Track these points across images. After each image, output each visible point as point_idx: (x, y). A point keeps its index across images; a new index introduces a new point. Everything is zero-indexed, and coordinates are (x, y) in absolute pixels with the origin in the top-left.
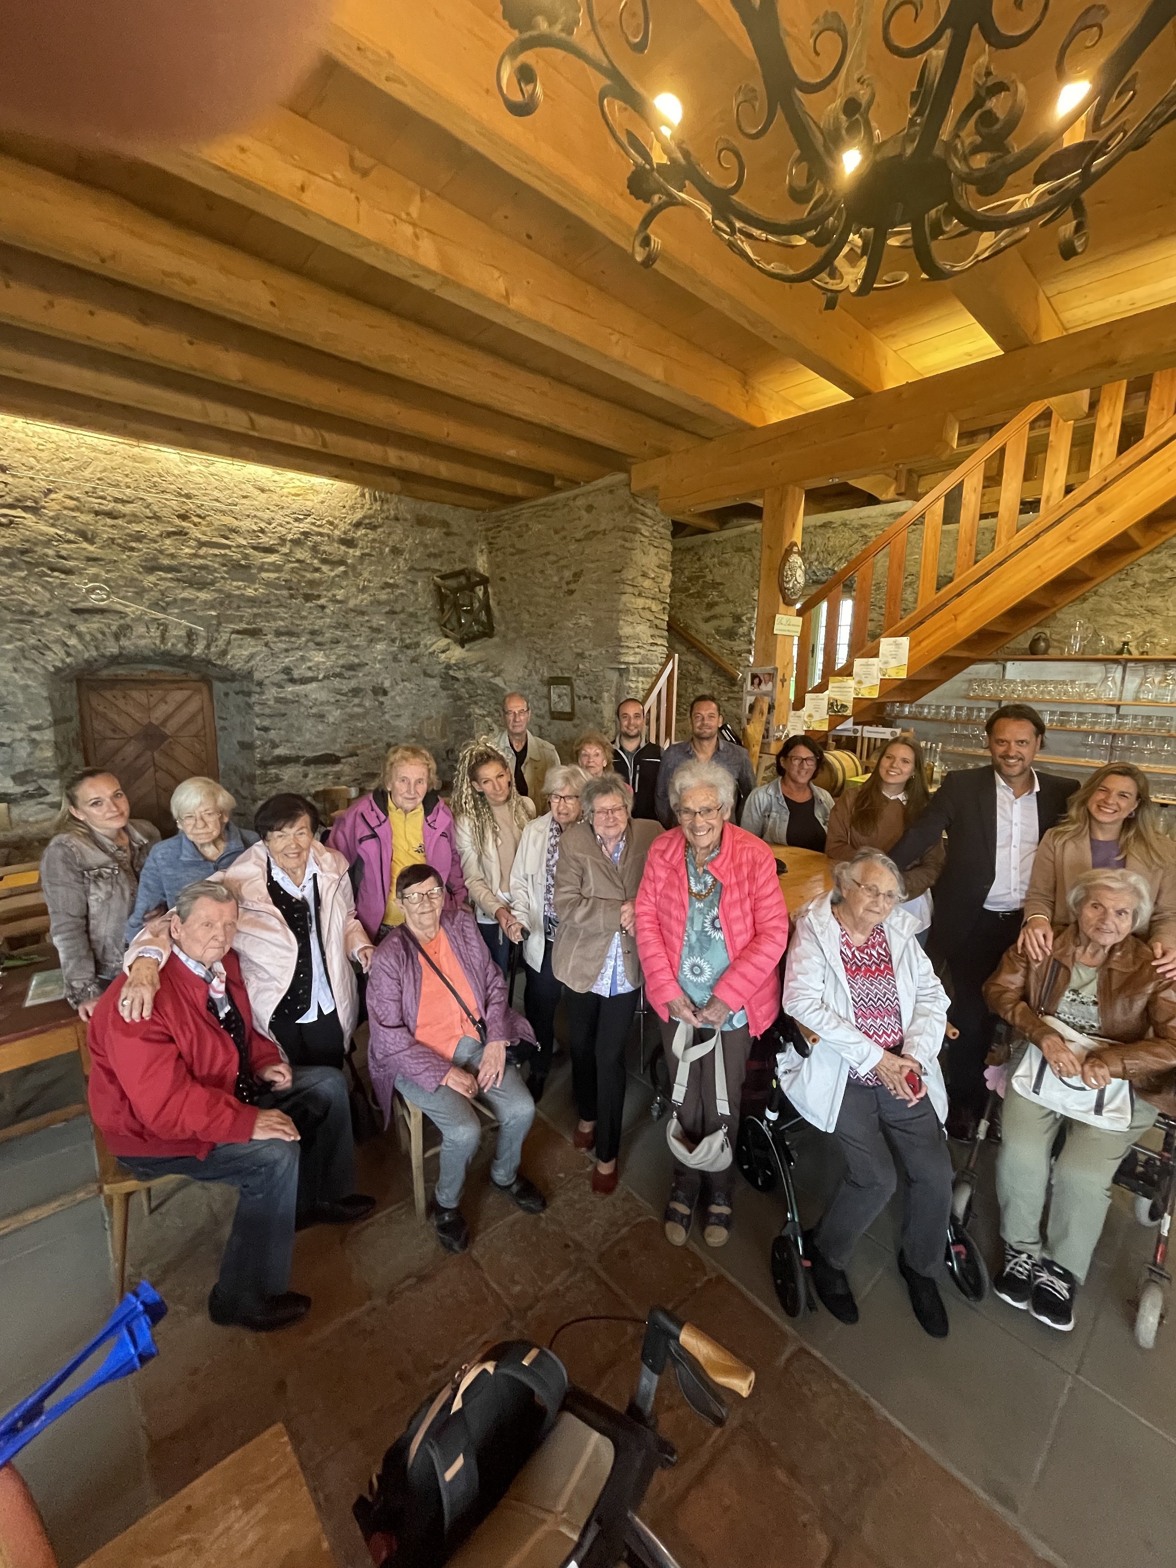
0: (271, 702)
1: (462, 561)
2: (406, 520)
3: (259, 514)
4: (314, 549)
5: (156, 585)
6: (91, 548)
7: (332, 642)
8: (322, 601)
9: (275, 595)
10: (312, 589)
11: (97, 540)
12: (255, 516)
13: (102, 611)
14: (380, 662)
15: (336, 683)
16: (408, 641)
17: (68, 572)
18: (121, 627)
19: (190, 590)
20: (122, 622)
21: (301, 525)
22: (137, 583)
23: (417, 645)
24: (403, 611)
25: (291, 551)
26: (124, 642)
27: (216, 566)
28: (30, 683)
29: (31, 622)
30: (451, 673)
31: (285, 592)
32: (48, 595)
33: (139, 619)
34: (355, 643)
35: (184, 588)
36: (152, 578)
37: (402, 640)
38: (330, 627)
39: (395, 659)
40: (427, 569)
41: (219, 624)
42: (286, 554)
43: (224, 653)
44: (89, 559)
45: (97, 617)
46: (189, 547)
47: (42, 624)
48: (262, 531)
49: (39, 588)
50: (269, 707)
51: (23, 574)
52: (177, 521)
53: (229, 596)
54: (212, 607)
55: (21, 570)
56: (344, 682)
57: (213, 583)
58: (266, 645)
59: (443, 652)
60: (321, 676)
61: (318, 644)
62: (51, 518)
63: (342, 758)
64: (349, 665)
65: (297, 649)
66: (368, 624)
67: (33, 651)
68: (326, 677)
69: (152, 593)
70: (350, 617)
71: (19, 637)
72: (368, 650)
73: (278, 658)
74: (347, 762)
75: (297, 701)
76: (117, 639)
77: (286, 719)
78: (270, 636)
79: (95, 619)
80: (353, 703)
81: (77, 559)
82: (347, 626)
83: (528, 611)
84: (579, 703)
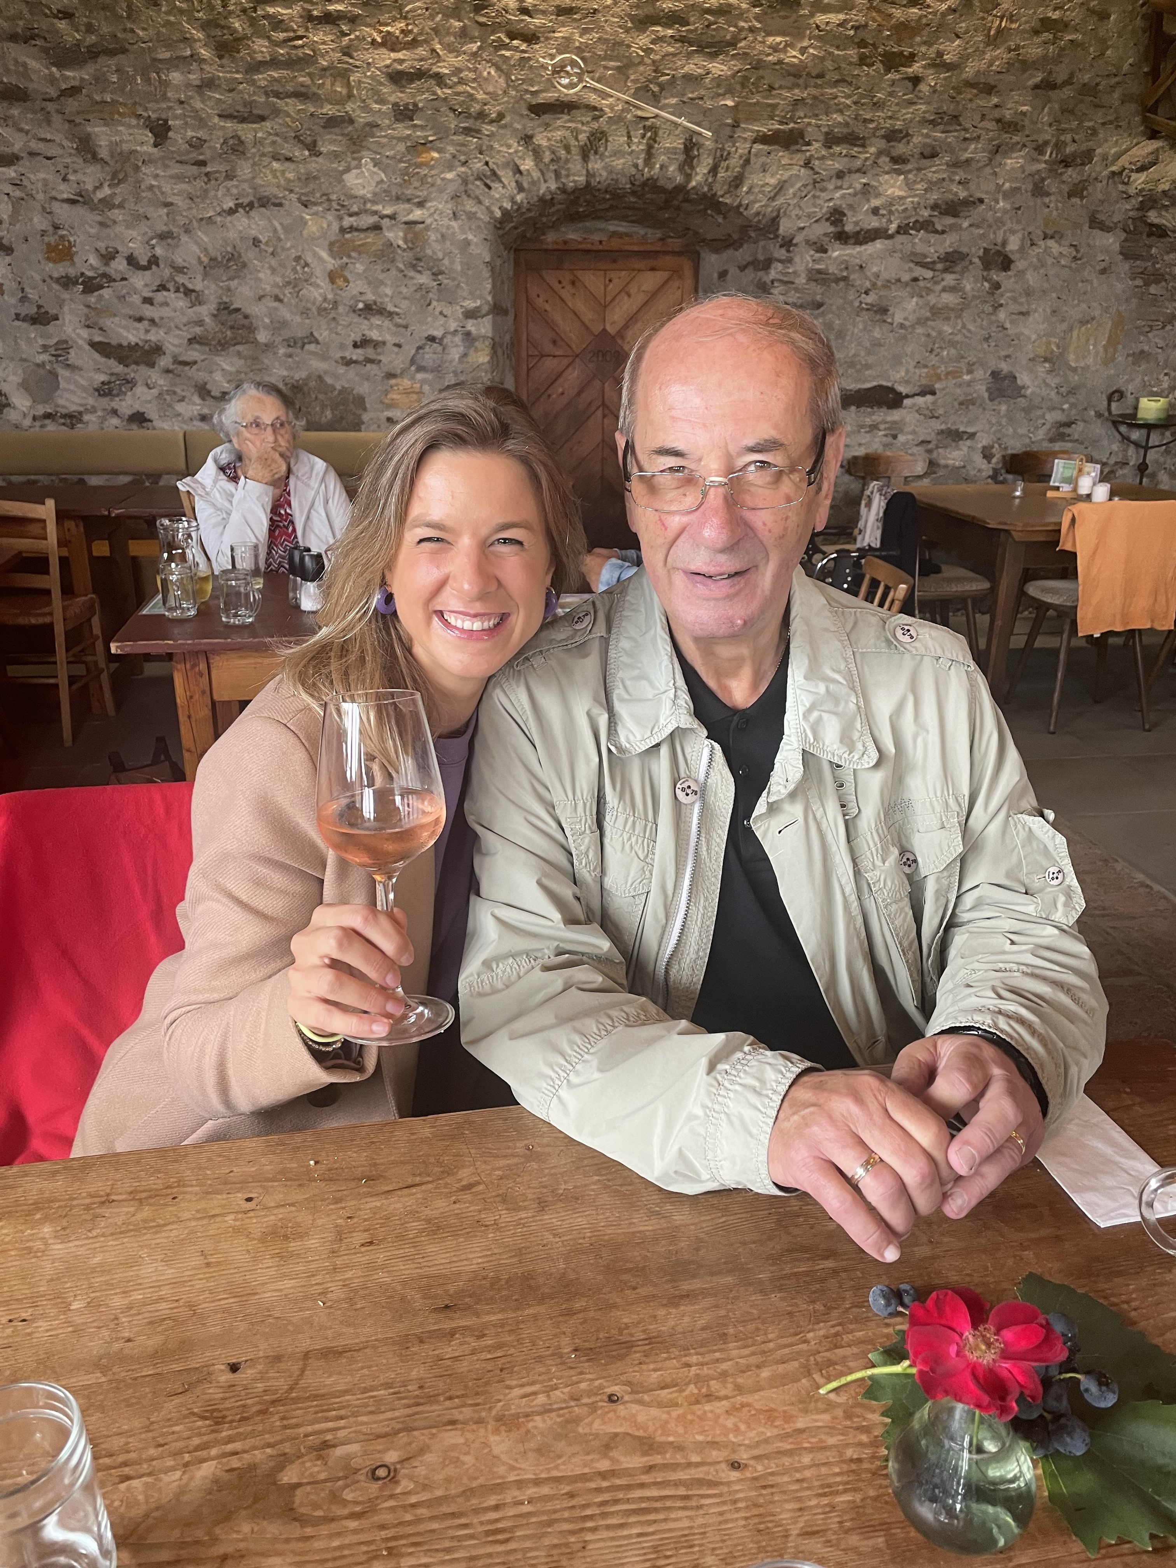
0: (801, 280)
5: (648, 51)
7: (923, 156)
8: (916, 68)
9: (835, 59)
10: (899, 41)
13: (568, 107)
14: (1006, 195)
15: (919, 242)
16: (1070, 149)
17: (531, 38)
18: (592, 136)
19: (698, 59)
20: (595, 125)
22: (622, 51)
23: (1088, 156)
24: (1068, 82)
26: (595, 164)
28: (470, 237)
29: (479, 131)
30: (1153, 217)
31: (852, 53)
32: (503, 82)
33: (617, 120)
34: (967, 155)
35: (689, 55)
36: (644, 40)
37: (1059, 146)
38: (925, 122)
39: (1039, 190)
41: (736, 125)
43: (737, 181)
45: (562, 120)
47: (491, 135)
49: (493, 71)
50: (797, 290)
51: (474, 47)
53: (758, 65)
54: (730, 91)
55: (473, 40)
56: (933, 238)
57: (733, 44)
58: (807, 164)
59: (1142, 169)
60: (893, 227)
61: (895, 160)
63: (907, 396)
64: (947, 203)
65: (858, 170)
66: (997, 114)
67: (478, 183)
68: (902, 230)
69: (641, 68)
70: (964, 99)
71: (463, 158)
72: (988, 170)
73: (823, 190)
74: (914, 405)
75: (845, 279)
76: (585, 158)
77: (822, 315)
78: (816, 145)
79: (559, 123)
80: (943, 284)
81: (544, 12)
82: (955, 118)
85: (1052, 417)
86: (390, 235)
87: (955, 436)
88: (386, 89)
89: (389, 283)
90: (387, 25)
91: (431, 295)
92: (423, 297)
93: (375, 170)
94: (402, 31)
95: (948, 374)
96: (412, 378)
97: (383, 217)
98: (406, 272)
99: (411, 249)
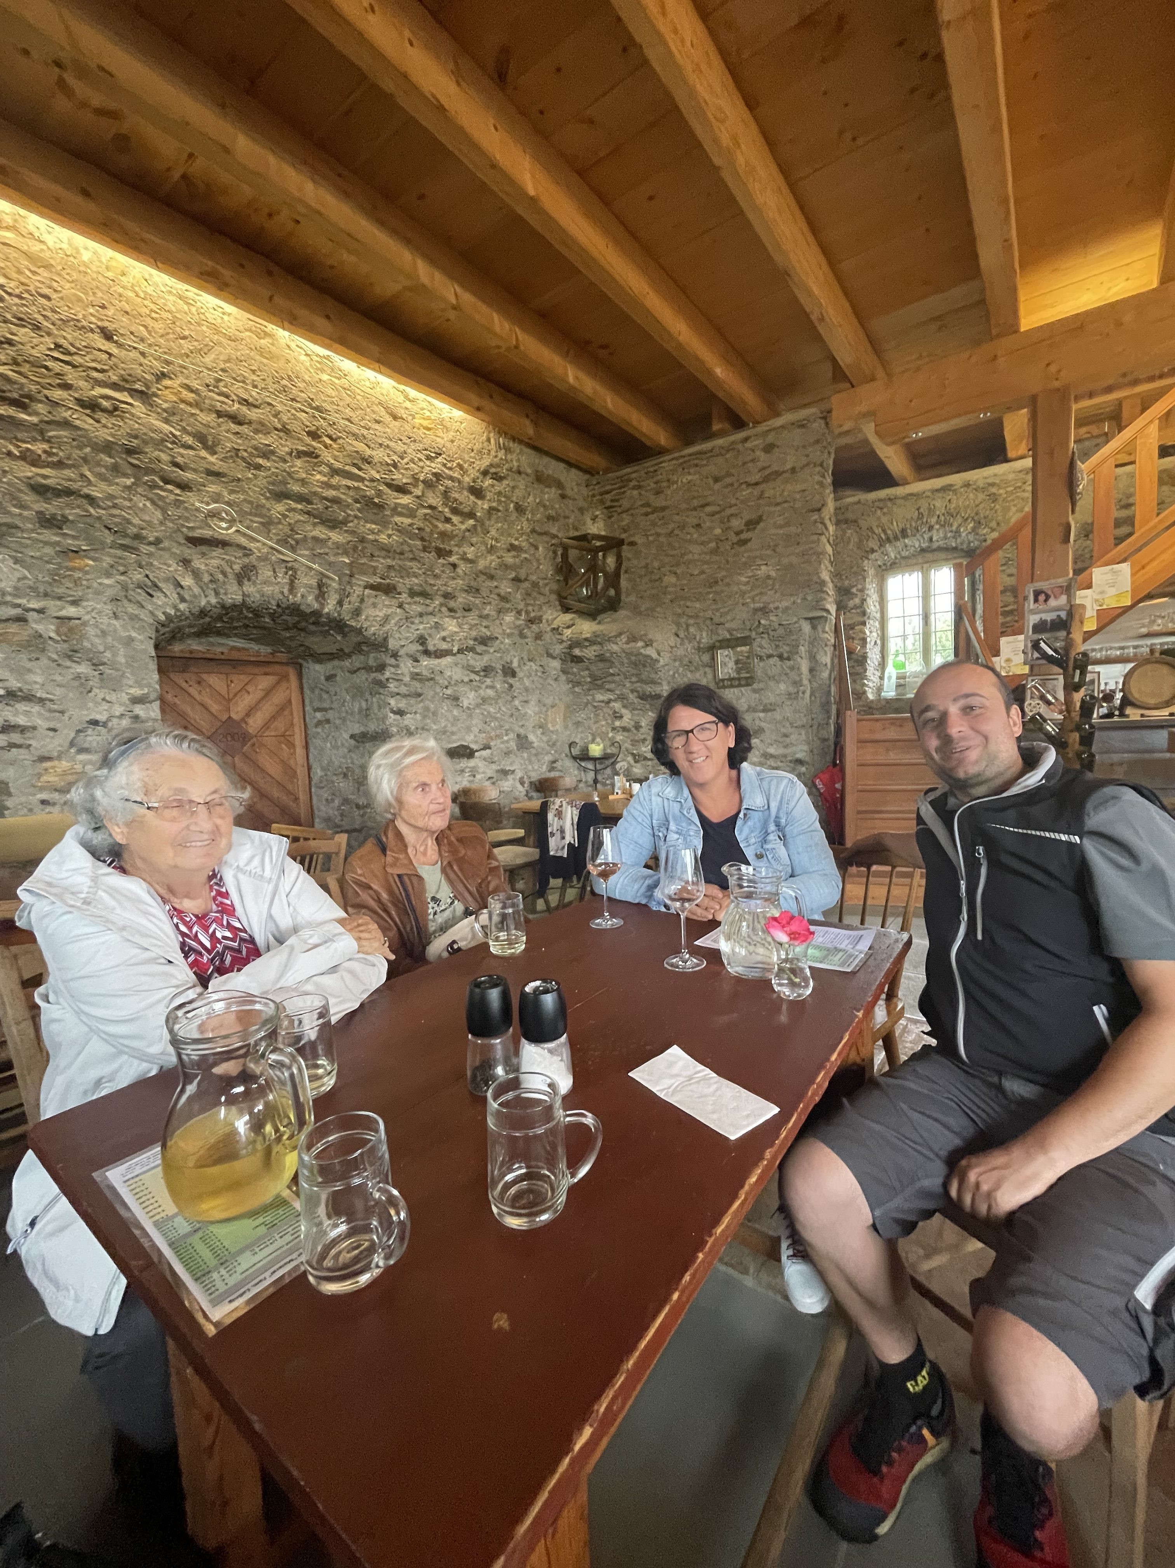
0: (407, 679)
1: (576, 529)
2: (527, 475)
3: (391, 444)
4: (446, 494)
5: (284, 516)
6: (212, 459)
7: (464, 609)
8: (453, 559)
9: (409, 545)
10: (443, 542)
11: (219, 449)
12: (388, 446)
13: (223, 544)
14: (509, 636)
15: (470, 658)
16: (532, 615)
17: (184, 486)
18: (244, 567)
19: (322, 528)
20: (246, 560)
21: (433, 465)
22: (264, 511)
23: (539, 619)
24: (526, 580)
25: (423, 495)
26: (249, 588)
27: (350, 501)
28: (134, 634)
29: (137, 549)
30: (577, 652)
31: (418, 543)
32: (159, 514)
33: (264, 559)
34: (486, 612)
35: (315, 525)
36: (280, 507)
37: (527, 612)
38: (462, 590)
39: (522, 636)
40: (546, 533)
41: (352, 575)
42: (418, 497)
43: (357, 612)
44: (210, 473)
45: (218, 552)
46: (320, 473)
47: (150, 555)
48: (395, 465)
49: (148, 504)
50: (405, 685)
51: (129, 482)
52: (308, 440)
53: (362, 540)
54: (346, 553)
55: (126, 475)
56: (477, 657)
57: (345, 522)
58: (400, 606)
59: (568, 627)
60: (455, 649)
61: (451, 610)
62: (165, 410)
63: (477, 751)
64: (481, 638)
65: (431, 614)
66: (497, 591)
67: (139, 591)
68: (460, 651)
69: (280, 526)
70: (480, 580)
71: (121, 569)
72: (497, 622)
73: (413, 623)
74: (481, 755)
75: (432, 679)
76: (240, 583)
77: (422, 701)
78: (404, 595)
79: (214, 554)
80: (486, 684)
81: (195, 470)
82: (477, 590)
83: (675, 573)
84: (761, 664)
85: (548, 758)
86: (40, 628)
87: (505, 773)
88: (29, 497)
89: (38, 671)
90: (28, 442)
91: (91, 683)
92: (82, 684)
93: (17, 566)
94: (45, 452)
95: (496, 736)
96: (73, 759)
97: (28, 610)
98: (60, 662)
99: (65, 641)
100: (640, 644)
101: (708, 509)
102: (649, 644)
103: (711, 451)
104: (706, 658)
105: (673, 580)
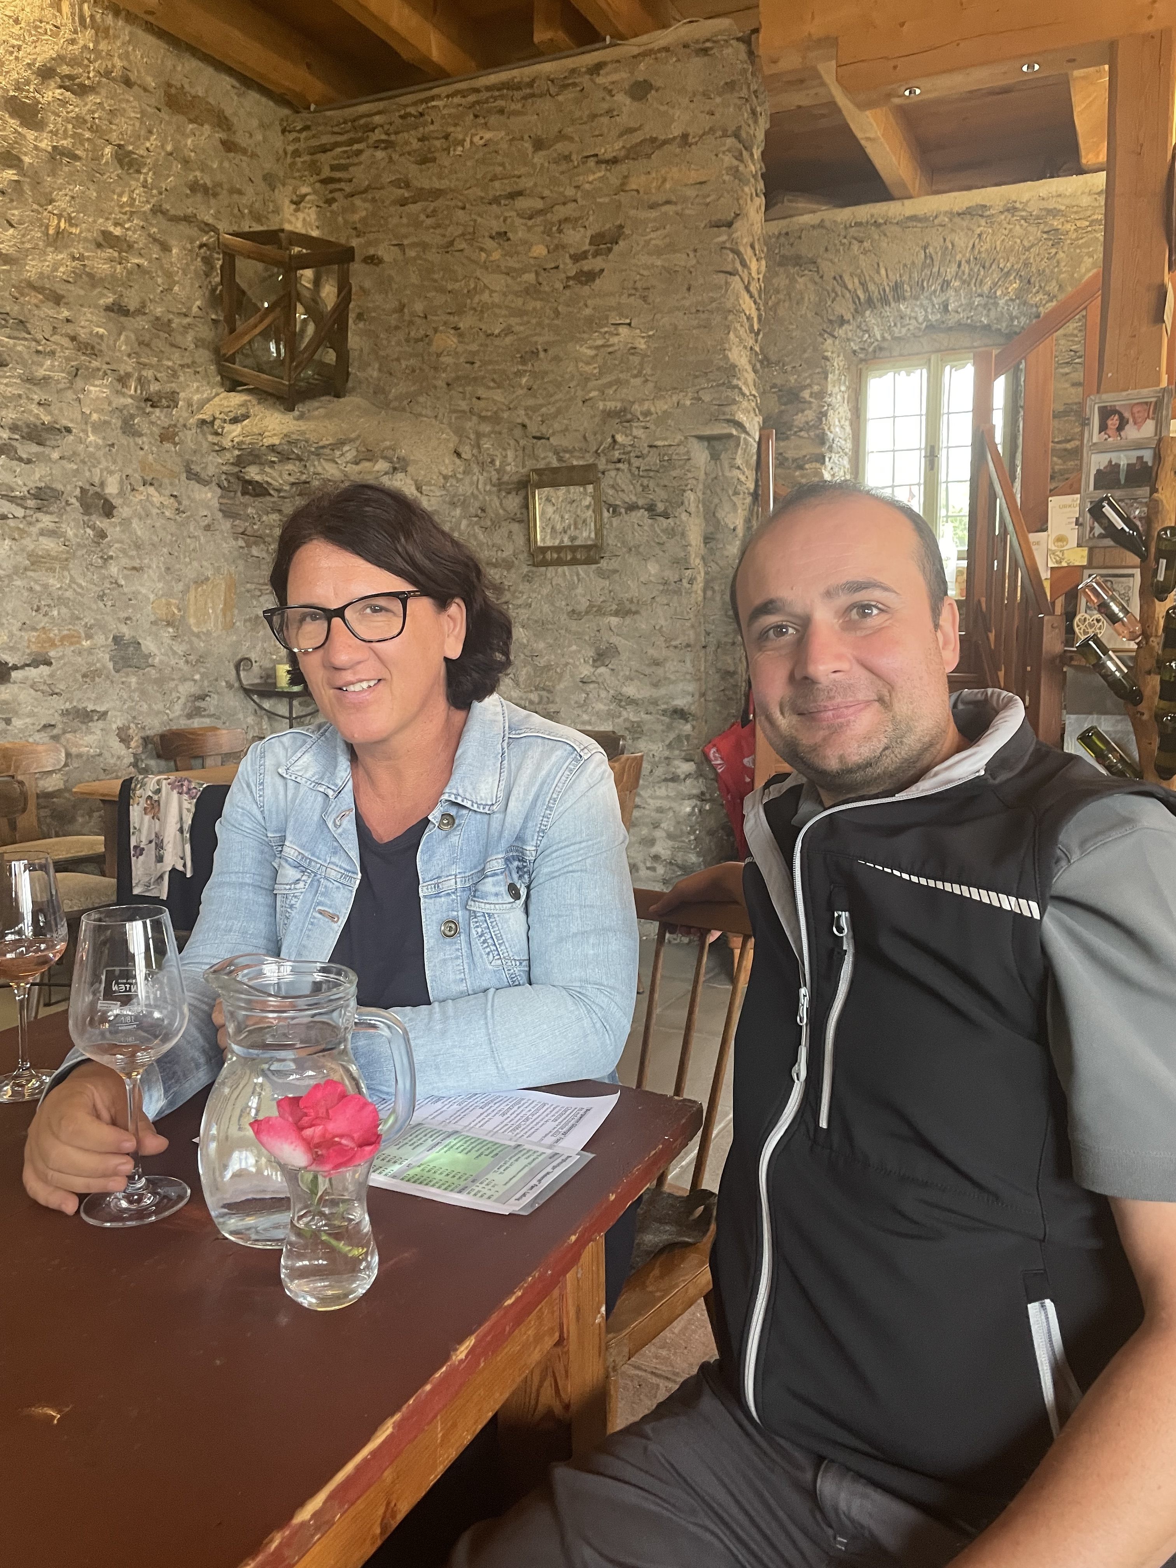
1: (258, 219)
2: (145, 89)
14: (97, 428)
16: (154, 387)
23: (172, 399)
24: (140, 311)
30: (253, 473)
34: (43, 372)
37: (142, 382)
39: (129, 430)
40: (187, 219)
56: (19, 467)
59: (235, 420)
63: (15, 668)
64: (28, 426)
66: (69, 329)
70: (29, 303)
72: (70, 395)
74: (27, 678)
80: (40, 525)
82: (22, 323)
83: (456, 328)
84: (615, 522)
85: (187, 689)
87: (85, 716)
95: (62, 639)
100: (382, 466)
101: (522, 203)
102: (399, 466)
103: (531, 84)
104: (513, 503)
105: (451, 341)
